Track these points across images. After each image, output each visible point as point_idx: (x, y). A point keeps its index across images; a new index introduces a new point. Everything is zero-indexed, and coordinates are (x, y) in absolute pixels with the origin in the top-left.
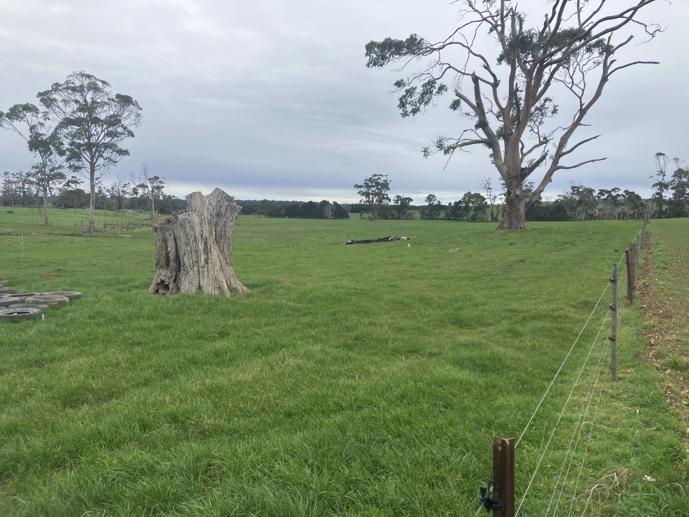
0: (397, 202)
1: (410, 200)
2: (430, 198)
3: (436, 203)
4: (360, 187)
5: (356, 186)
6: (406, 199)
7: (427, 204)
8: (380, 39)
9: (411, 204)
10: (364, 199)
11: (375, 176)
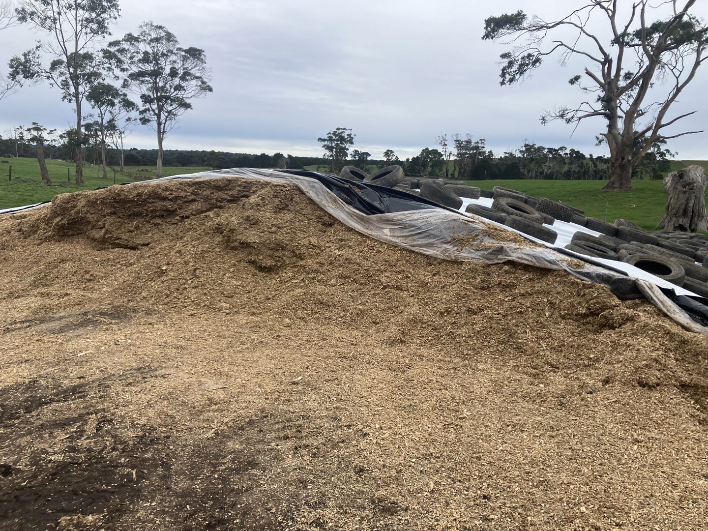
0: (354, 156)
1: (368, 154)
2: (387, 154)
3: (394, 158)
4: (324, 140)
5: (320, 139)
6: (364, 153)
7: (385, 159)
8: (498, 15)
9: (369, 158)
10: (328, 153)
11: (338, 129)
